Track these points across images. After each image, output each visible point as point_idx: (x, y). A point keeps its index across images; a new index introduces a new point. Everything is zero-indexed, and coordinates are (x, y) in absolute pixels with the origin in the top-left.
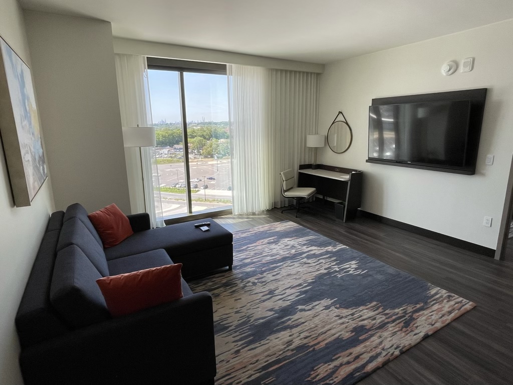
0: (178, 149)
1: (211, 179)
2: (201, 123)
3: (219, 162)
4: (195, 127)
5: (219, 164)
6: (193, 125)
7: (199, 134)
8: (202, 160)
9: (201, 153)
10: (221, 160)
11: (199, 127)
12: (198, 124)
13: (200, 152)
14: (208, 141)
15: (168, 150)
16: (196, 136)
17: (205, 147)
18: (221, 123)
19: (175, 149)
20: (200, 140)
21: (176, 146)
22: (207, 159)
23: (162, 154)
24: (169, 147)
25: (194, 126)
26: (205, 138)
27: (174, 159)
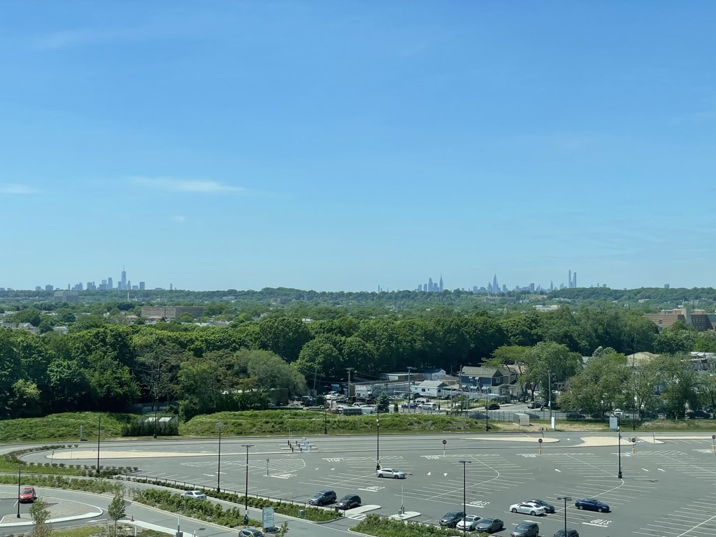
0: (474, 383)
1: (592, 506)
2: (563, 293)
3: (624, 442)
4: (539, 307)
5: (627, 448)
6: (533, 297)
7: (554, 330)
8: (559, 427)
9: (558, 401)
10: (633, 434)
11: (555, 307)
12: (554, 295)
13: (554, 397)
14: (585, 359)
15: (439, 382)
16: (540, 338)
17: (573, 379)
18: (637, 292)
19: (465, 380)
20: (556, 353)
21: (468, 371)
22: (577, 427)
23: (417, 395)
24: (442, 372)
25: (537, 302)
26: (574, 346)
27: (458, 418)
